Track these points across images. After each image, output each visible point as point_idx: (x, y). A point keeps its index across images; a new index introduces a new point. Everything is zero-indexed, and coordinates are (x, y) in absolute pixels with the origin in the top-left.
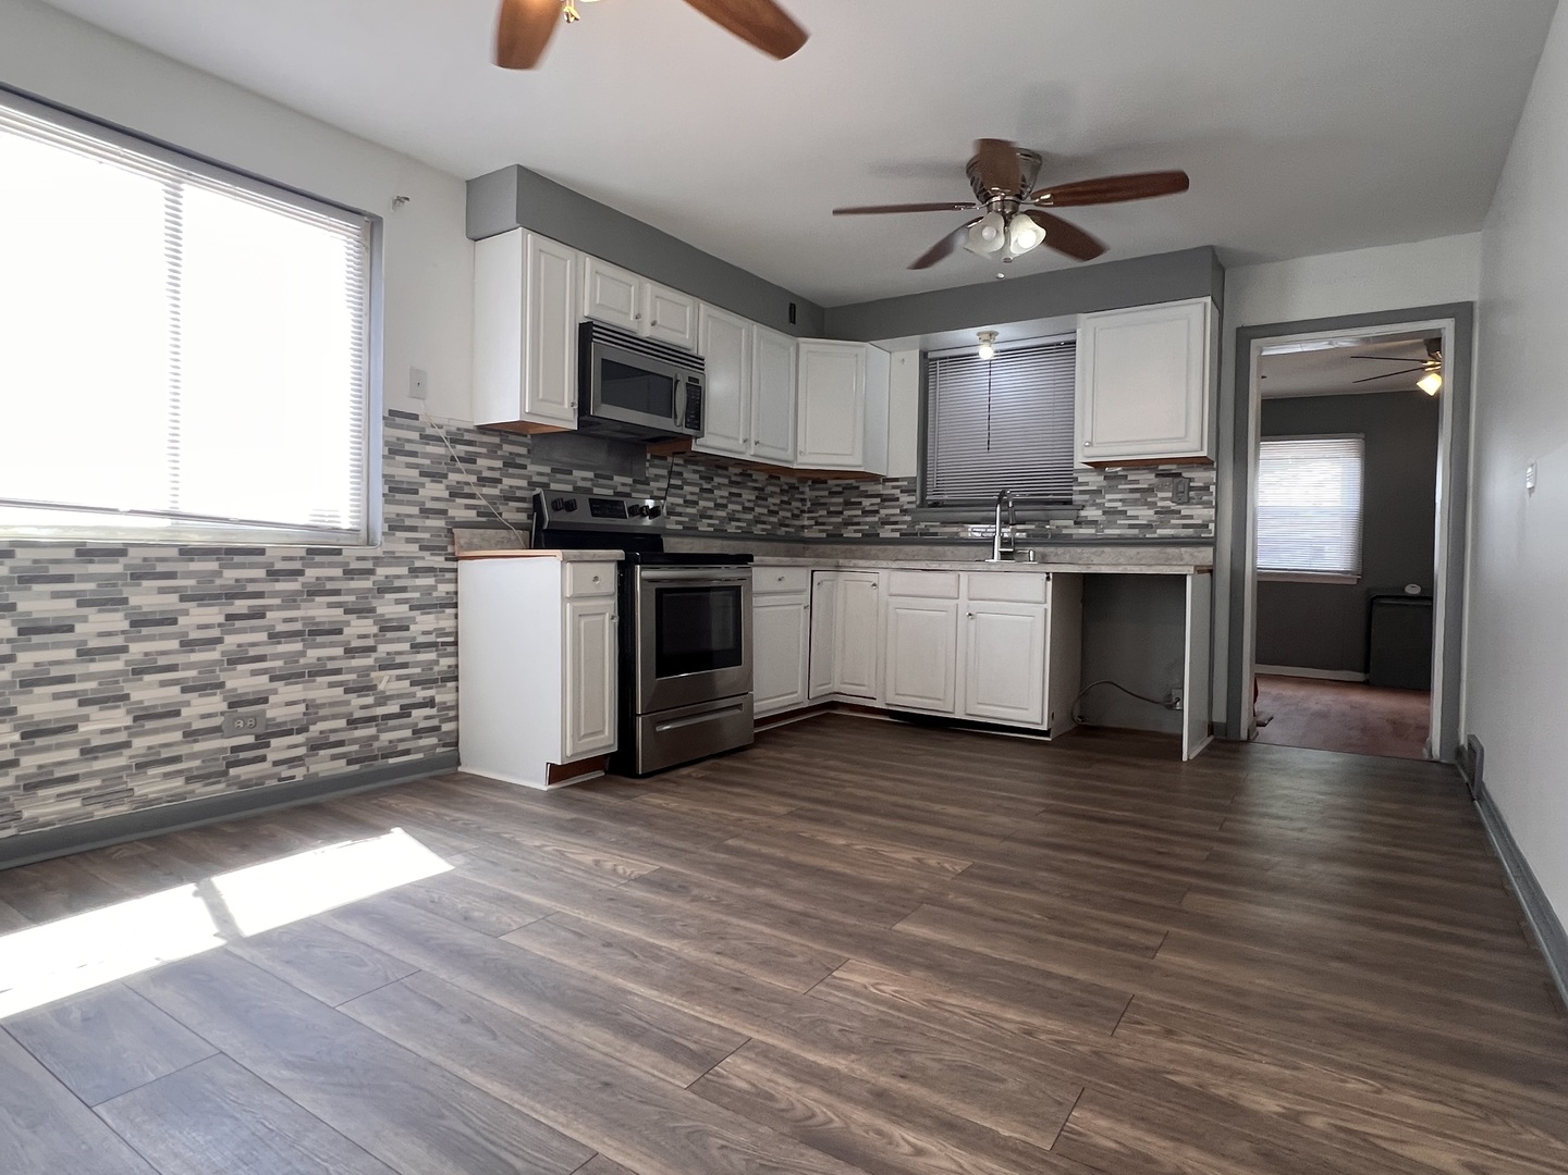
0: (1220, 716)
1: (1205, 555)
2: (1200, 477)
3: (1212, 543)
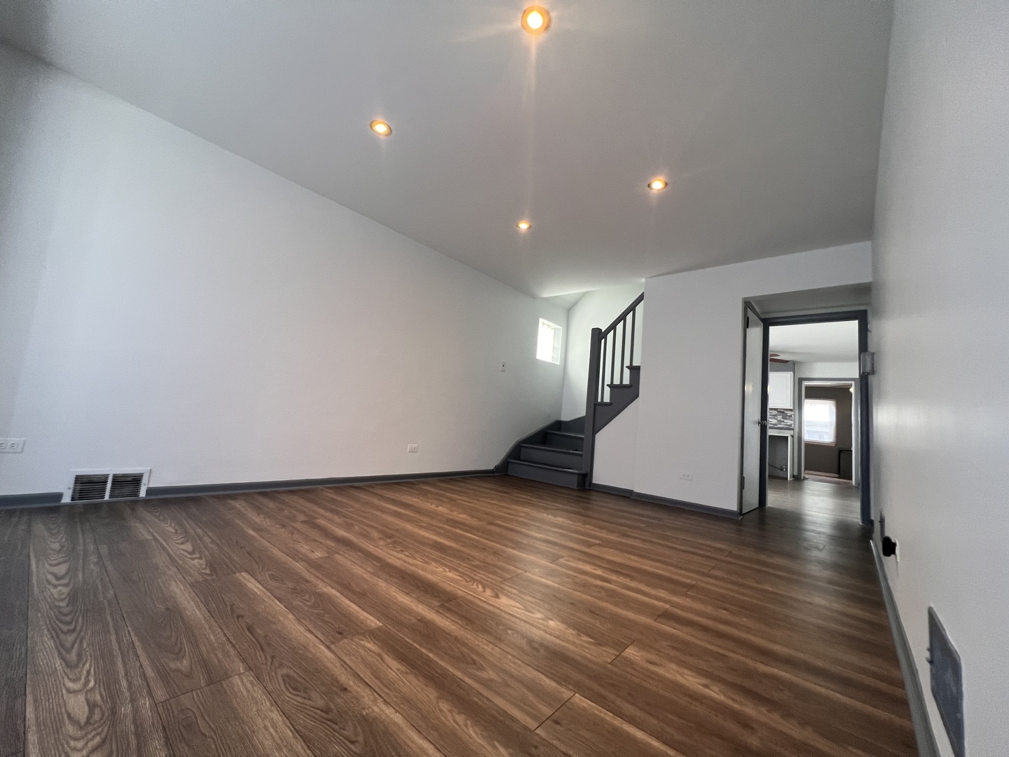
0: (796, 473)
1: (791, 432)
2: (789, 413)
3: (792, 429)
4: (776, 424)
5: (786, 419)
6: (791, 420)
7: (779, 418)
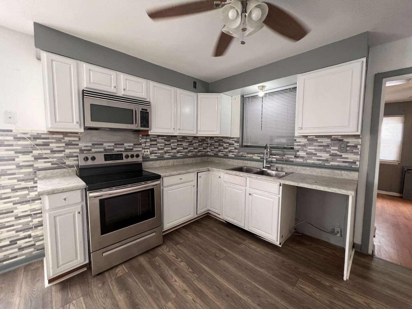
1: (354, 175)
2: (353, 142)
3: (357, 170)
4: (327, 161)
5: (346, 151)
6: (356, 154)
7: (334, 149)
